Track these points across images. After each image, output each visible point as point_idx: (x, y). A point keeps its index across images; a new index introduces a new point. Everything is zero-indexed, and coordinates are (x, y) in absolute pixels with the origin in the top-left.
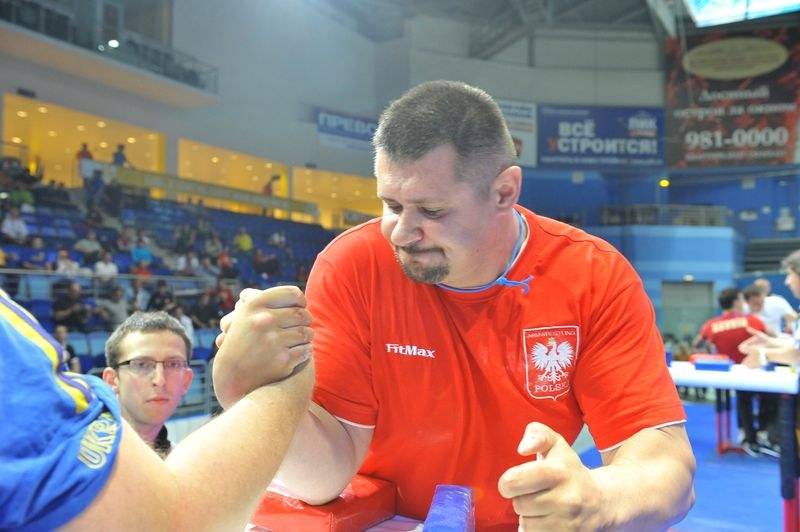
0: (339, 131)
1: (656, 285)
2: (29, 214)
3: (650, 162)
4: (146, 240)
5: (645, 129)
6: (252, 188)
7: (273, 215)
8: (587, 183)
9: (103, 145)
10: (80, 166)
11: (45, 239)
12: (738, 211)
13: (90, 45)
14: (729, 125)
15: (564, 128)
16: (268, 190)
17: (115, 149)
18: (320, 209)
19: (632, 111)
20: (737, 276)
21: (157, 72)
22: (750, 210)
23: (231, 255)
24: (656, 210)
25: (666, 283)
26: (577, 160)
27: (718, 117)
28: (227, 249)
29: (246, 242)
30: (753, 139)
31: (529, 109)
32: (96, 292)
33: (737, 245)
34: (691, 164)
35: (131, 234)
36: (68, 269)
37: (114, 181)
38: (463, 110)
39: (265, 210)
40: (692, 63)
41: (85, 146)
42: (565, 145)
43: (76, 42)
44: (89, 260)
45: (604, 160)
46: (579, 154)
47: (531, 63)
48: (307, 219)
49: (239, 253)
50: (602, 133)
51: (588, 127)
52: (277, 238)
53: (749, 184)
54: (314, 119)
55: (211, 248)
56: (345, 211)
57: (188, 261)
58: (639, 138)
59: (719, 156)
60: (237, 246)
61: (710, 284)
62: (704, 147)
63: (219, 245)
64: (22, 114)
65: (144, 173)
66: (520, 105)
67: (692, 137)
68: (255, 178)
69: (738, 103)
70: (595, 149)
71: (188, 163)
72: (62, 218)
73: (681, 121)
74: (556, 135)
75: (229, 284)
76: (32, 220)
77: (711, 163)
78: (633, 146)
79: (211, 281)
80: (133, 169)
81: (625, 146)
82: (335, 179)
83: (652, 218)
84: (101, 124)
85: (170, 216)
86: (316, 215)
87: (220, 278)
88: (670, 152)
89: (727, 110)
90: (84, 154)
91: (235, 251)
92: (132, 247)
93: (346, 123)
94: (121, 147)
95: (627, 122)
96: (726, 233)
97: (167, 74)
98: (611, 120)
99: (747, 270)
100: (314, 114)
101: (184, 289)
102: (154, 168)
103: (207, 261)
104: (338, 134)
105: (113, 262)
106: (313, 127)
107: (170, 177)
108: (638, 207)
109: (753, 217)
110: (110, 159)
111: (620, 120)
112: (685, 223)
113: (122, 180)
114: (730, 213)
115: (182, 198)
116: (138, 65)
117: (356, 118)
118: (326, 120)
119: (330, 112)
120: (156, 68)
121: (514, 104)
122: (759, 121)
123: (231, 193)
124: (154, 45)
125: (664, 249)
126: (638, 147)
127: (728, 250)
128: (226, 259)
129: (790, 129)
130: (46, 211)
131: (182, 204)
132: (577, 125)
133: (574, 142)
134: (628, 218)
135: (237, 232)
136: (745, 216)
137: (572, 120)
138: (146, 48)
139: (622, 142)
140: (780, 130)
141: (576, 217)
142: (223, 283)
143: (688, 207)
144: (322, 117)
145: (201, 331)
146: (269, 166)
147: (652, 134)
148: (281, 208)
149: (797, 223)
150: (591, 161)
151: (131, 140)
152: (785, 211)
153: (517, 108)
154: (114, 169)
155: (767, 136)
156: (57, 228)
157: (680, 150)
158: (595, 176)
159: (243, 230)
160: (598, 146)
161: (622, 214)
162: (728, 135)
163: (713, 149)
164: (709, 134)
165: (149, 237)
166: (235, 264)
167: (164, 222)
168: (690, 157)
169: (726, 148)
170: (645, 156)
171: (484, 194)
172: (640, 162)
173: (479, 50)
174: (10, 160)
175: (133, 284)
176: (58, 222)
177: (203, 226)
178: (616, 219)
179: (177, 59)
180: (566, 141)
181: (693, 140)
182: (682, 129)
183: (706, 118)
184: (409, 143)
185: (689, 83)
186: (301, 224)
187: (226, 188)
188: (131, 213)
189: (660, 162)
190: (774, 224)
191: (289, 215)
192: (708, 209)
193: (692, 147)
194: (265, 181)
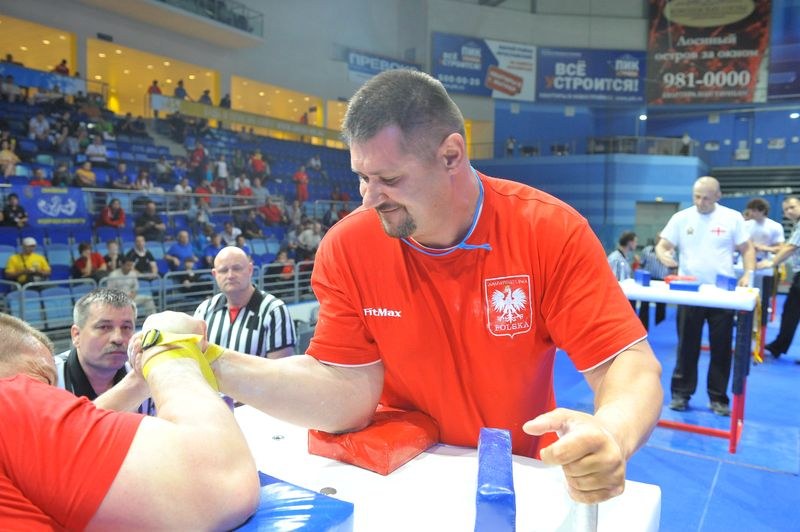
0: (366, 69)
1: (631, 205)
2: (111, 142)
3: (632, 99)
5: (627, 70)
6: (293, 118)
7: (310, 142)
8: (577, 115)
9: (169, 81)
10: (150, 99)
12: (704, 143)
14: (701, 66)
15: (560, 68)
16: (304, 120)
17: (176, 85)
19: (619, 54)
21: (212, 17)
22: (714, 142)
24: (635, 141)
25: (640, 203)
26: (570, 96)
27: (691, 61)
30: (721, 81)
31: (531, 51)
33: (701, 171)
34: (666, 101)
37: (177, 113)
39: (302, 138)
40: (672, 12)
41: (155, 82)
42: (560, 83)
45: (593, 97)
46: (572, 91)
47: (533, 10)
50: (593, 72)
51: (581, 67)
52: (315, 162)
53: (714, 120)
54: (346, 58)
57: (241, 182)
58: (623, 78)
59: (692, 94)
61: (676, 205)
62: (678, 87)
64: (102, 55)
66: (523, 47)
67: (669, 78)
68: (296, 110)
69: (709, 48)
70: (586, 88)
71: (239, 97)
72: (137, 144)
73: (662, 62)
74: (553, 74)
76: (115, 146)
77: (683, 100)
78: (618, 85)
79: (261, 199)
80: (192, 101)
81: (612, 84)
83: (631, 148)
84: (167, 64)
85: (226, 143)
88: (649, 88)
89: (700, 54)
93: (373, 62)
94: (181, 83)
95: (614, 64)
96: (693, 161)
97: (220, 19)
98: (600, 62)
100: (346, 53)
104: (366, 72)
106: (345, 65)
108: (620, 138)
109: (716, 148)
111: (609, 62)
112: (659, 153)
114: (698, 144)
115: (238, 128)
116: (197, 12)
118: (355, 60)
119: (358, 52)
120: (210, 13)
121: (518, 46)
122: (726, 65)
123: (275, 122)
125: (639, 174)
126: (623, 86)
129: (753, 72)
130: (124, 138)
131: (236, 133)
132: (571, 65)
133: (568, 80)
134: (611, 147)
136: (709, 147)
137: (566, 61)
139: (609, 81)
140: (742, 74)
141: (567, 145)
142: (270, 200)
143: (663, 139)
144: (352, 56)
145: (253, 241)
146: (307, 99)
147: (635, 74)
148: (316, 136)
149: (751, 154)
150: (581, 97)
151: (192, 77)
152: (743, 144)
153: (520, 50)
154: (178, 102)
155: (732, 78)
156: (134, 153)
157: (659, 89)
158: (584, 110)
160: (589, 84)
161: (606, 143)
162: (700, 77)
163: (686, 89)
164: (683, 75)
167: (221, 148)
168: (666, 95)
169: (698, 88)
170: (628, 94)
172: (624, 98)
174: (96, 95)
175: (197, 200)
176: (134, 148)
178: (601, 148)
179: (229, 6)
181: (672, 80)
182: (661, 71)
183: (681, 61)
185: (670, 29)
186: (334, 150)
187: (271, 118)
188: (193, 140)
189: (640, 99)
190: (733, 154)
191: (325, 142)
192: (679, 140)
193: (668, 87)
194: (302, 114)
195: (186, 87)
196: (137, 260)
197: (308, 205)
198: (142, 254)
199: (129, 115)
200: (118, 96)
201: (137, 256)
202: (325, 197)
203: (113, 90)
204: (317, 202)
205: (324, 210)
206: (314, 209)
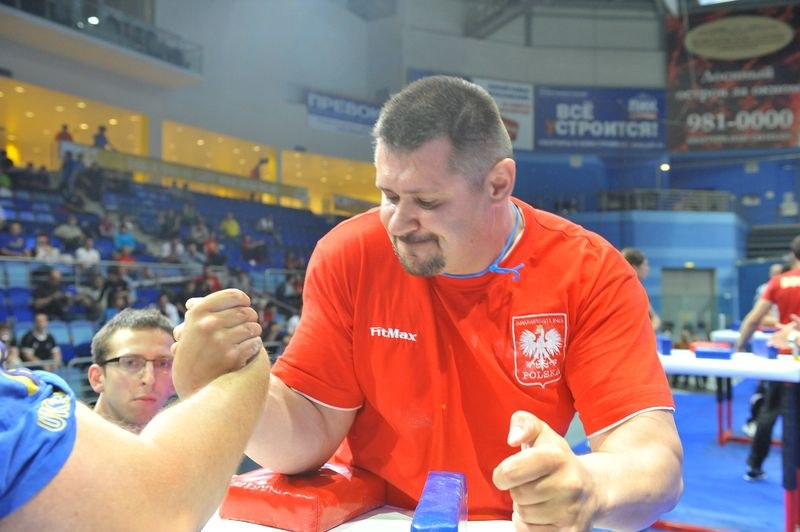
0: (329, 113)
1: (655, 272)
2: (6, 199)
3: (651, 145)
4: (129, 226)
5: (645, 111)
6: (239, 172)
7: (260, 200)
8: (586, 167)
9: (84, 126)
10: (60, 148)
11: (24, 224)
12: (741, 196)
13: (68, 22)
14: (732, 107)
15: (562, 111)
16: (256, 174)
17: (96, 131)
18: (310, 194)
19: (633, 93)
20: (739, 263)
21: (140, 51)
22: (753, 195)
23: (218, 241)
24: (656, 195)
25: (666, 270)
26: (575, 143)
27: (719, 98)
28: (213, 235)
29: (233, 228)
30: (757, 121)
31: (526, 91)
32: (77, 279)
33: (740, 231)
34: (693, 147)
35: (114, 219)
36: (48, 255)
37: (94, 164)
38: (460, 104)
39: (252, 195)
40: (695, 43)
41: (65, 127)
42: (563, 127)
43: (54, 18)
44: (70, 247)
45: (604, 144)
46: (577, 137)
47: (528, 43)
48: (297, 204)
49: (227, 240)
50: (601, 115)
51: (587, 110)
52: (266, 224)
53: (752, 168)
54: (304, 101)
55: (196, 234)
56: (336, 196)
57: (173, 248)
58: (640, 121)
59: (720, 139)
60: (224, 232)
61: (711, 271)
62: (706, 130)
63: (205, 230)
65: (126, 156)
66: (516, 85)
68: (242, 162)
69: (741, 84)
70: (594, 133)
71: (172, 146)
72: (41, 202)
73: (682, 103)
74: (553, 117)
75: (216, 271)
76: (10, 204)
77: (713, 146)
78: (633, 129)
79: (197, 269)
80: (114, 151)
81: (625, 129)
82: (325, 163)
83: (652, 204)
84: (81, 105)
85: (154, 201)
86: (306, 201)
87: (206, 265)
88: (672, 135)
89: (730, 91)
90: (64, 136)
91: (222, 237)
92: (115, 233)
93: (337, 105)
94: (102, 129)
95: (626, 104)
96: (728, 219)
97: (150, 52)
98: (611, 102)
99: (750, 257)
100: (303, 96)
101: (169, 276)
102: (137, 151)
103: (193, 248)
104: (328, 116)
105: (95, 247)
106: (303, 109)
107: (154, 159)
108: (638, 191)
109: (756, 202)
110: (91, 141)
111: (620, 101)
112: (686, 209)
113: (102, 163)
114: (733, 197)
115: (166, 182)
116: (120, 43)
117: (347, 99)
118: (315, 101)
119: (320, 93)
120: (138, 46)
121: (511, 85)
122: (762, 103)
123: (217, 177)
124: (136, 23)
125: (663, 235)
126: (638, 130)
127: (730, 236)
128: (213, 246)
129: (796, 111)
130: (24, 195)
131: (166, 188)
132: (576, 107)
133: (573, 124)
134: (627, 203)
135: (223, 217)
136: (748, 201)
137: (570, 102)
138: (127, 25)
139: (622, 125)
140: (783, 112)
141: (574, 202)
142: (210, 270)
143: (691, 193)
144: (311, 98)
146: (257, 148)
147: (652, 116)
148: (268, 193)
149: (799, 209)
150: (590, 144)
151: (113, 122)
152: (789, 196)
153: (514, 89)
154: (95, 152)
155: (771, 118)
156: (37, 213)
157: (681, 133)
158: (593, 159)
159: (230, 215)
160: (597, 128)
161: (622, 199)
162: (731, 117)
163: (715, 132)
164: (711, 116)
165: (133, 222)
166: (221, 251)
167: (148, 207)
168: (692, 140)
169: (729, 131)
170: (646, 139)
171: (478, 186)
172: (640, 145)
173: (474, 28)
176: (36, 207)
177: (189, 212)
178: (615, 204)
179: (160, 37)
180: (565, 124)
181: (695, 122)
183: (708, 100)
184: (407, 135)
185: (692, 63)
186: (290, 210)
187: (211, 172)
188: (113, 197)
189: (660, 145)
190: (778, 209)
191: (278, 200)
192: (710, 194)
193: (693, 130)
194: (253, 165)
195: (108, 135)
196: (36, 345)
197: (257, 276)
198: (42, 337)
199: (30, 165)
200: (16, 144)
201: (35, 340)
202: (277, 266)
203: (11, 137)
204: (268, 272)
205: (276, 281)
206: (264, 281)
